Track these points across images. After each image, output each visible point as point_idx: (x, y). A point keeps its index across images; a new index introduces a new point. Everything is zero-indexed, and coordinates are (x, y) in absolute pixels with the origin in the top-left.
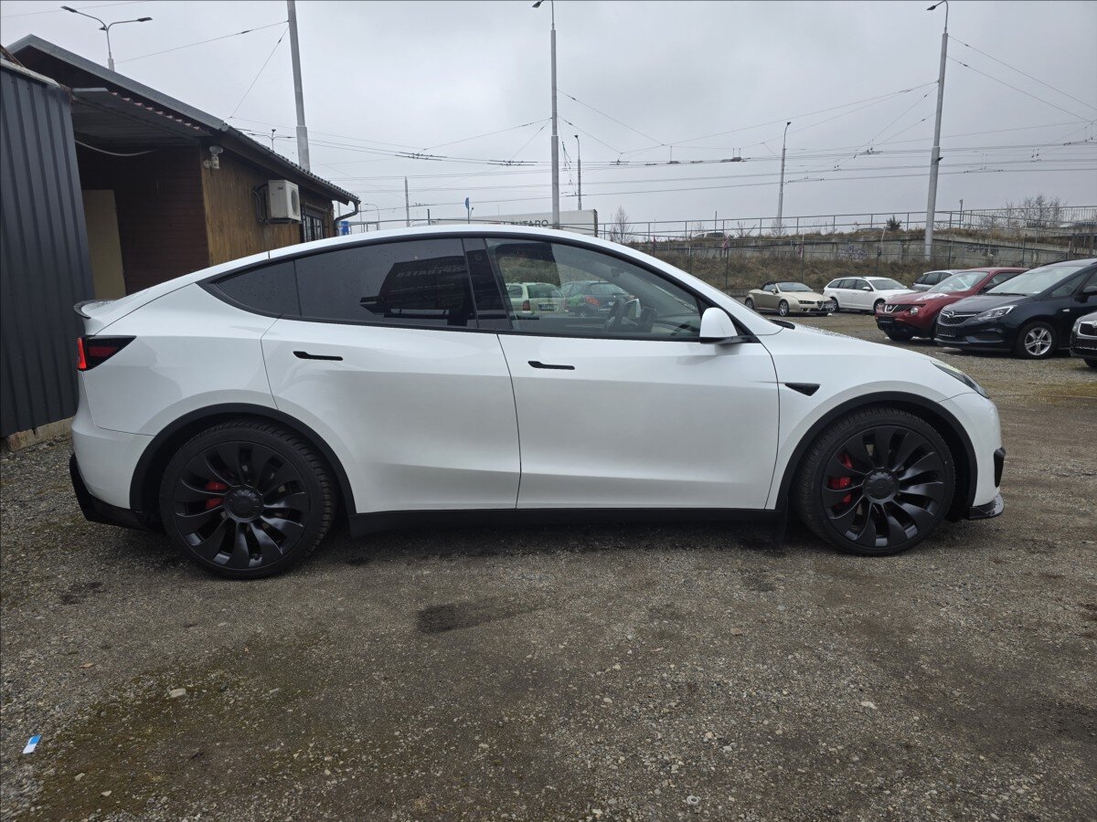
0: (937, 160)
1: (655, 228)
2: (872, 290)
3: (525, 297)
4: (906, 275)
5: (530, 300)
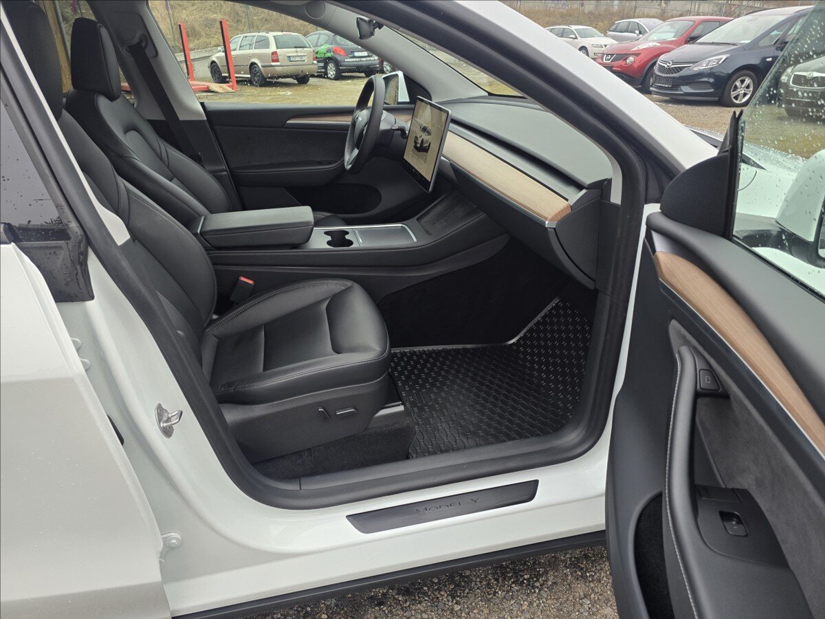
2: (576, 38)
3: (273, 48)
4: (600, 24)
5: (278, 50)
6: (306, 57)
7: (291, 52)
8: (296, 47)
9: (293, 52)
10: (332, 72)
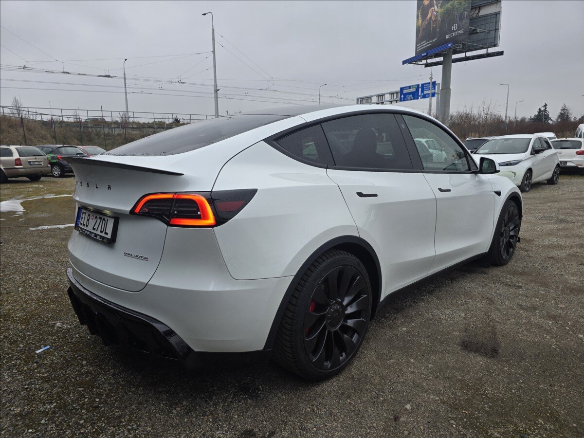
0: (216, 91)
1: (65, 113)
3: (16, 156)
5: (21, 158)
6: (43, 162)
7: (31, 159)
8: (34, 156)
9: (33, 159)
10: (57, 173)
